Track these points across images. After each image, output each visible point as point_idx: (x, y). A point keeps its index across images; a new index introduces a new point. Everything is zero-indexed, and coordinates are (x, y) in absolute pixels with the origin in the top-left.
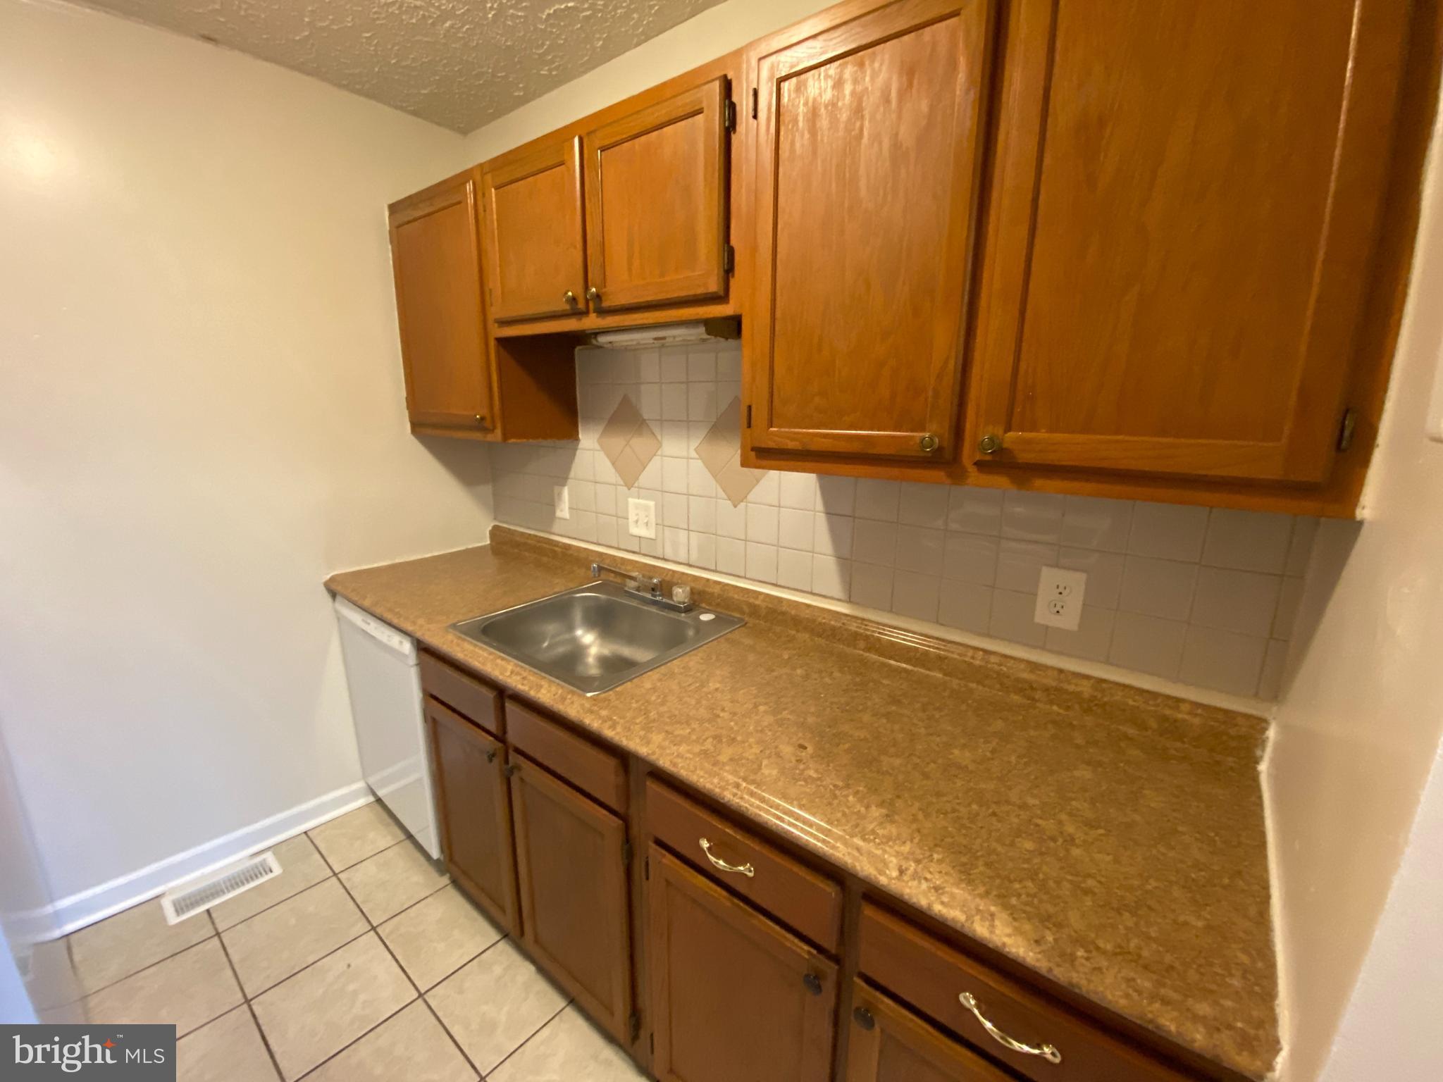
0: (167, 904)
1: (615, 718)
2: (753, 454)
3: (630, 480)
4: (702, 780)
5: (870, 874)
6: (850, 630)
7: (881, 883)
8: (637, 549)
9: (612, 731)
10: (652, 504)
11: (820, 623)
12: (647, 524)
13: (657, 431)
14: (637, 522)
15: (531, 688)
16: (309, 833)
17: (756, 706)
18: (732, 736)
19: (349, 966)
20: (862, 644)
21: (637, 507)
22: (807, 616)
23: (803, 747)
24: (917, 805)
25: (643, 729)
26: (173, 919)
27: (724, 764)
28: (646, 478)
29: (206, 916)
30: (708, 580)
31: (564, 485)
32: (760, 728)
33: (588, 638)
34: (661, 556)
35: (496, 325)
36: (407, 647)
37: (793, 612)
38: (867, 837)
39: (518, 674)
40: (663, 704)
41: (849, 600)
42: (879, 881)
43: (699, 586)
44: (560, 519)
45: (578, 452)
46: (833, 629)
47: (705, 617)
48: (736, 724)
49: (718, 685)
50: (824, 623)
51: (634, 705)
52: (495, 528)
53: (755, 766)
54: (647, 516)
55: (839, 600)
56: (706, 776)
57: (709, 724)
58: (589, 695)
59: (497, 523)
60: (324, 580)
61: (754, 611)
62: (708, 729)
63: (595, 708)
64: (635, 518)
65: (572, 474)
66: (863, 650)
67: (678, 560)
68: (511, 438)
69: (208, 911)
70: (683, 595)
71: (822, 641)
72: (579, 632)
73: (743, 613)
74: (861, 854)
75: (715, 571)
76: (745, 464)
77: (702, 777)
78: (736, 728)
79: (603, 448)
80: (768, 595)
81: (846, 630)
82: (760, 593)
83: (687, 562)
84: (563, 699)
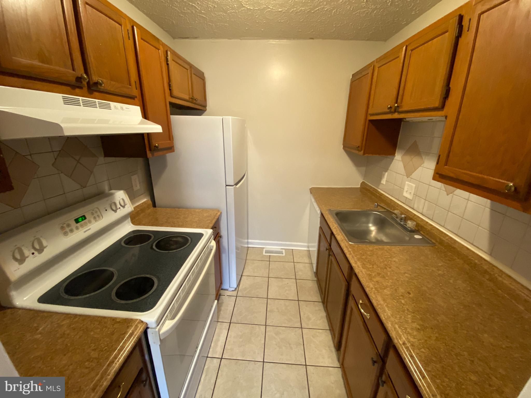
0: (264, 250)
1: (352, 252)
2: (438, 176)
3: (408, 174)
4: (363, 281)
5: (393, 337)
6: (484, 268)
7: (395, 341)
8: (404, 202)
9: (349, 255)
10: (414, 185)
11: (470, 259)
12: (410, 193)
13: (424, 157)
14: (407, 191)
15: (337, 234)
16: (293, 250)
17: (405, 273)
18: (385, 276)
19: (288, 283)
20: (487, 277)
21: (408, 185)
22: (465, 253)
23: (409, 293)
24: (437, 335)
25: (357, 259)
26: (264, 254)
27: (373, 281)
28: (414, 175)
29: (269, 256)
30: (427, 222)
31: (386, 172)
32: (398, 279)
33: (373, 228)
34: (412, 207)
35: (369, 115)
36: (319, 212)
37: (459, 249)
38: (401, 327)
39: (336, 229)
40: (370, 256)
41: (490, 254)
42: (394, 341)
43: (421, 223)
44: (382, 184)
45: (394, 160)
46: (475, 264)
47: (417, 237)
48: (390, 274)
49: (397, 260)
50: (472, 260)
51: (360, 252)
52: (363, 182)
53: (383, 288)
54: (411, 190)
55: (485, 252)
56: (365, 281)
57: (380, 269)
58: (350, 243)
59: (364, 181)
60: (310, 188)
61: (441, 242)
62: (379, 270)
63: (348, 247)
64: (407, 190)
65: (390, 169)
66: (487, 279)
67: (419, 211)
68: (366, 154)
69: (270, 255)
70: (411, 225)
71: (466, 266)
72: (370, 225)
73: (437, 241)
74: (395, 330)
75: (432, 220)
76: (434, 179)
77: (364, 281)
78: (389, 275)
79: (402, 161)
80: (451, 238)
81: (481, 267)
82: (448, 235)
83: (421, 213)
84: (342, 241)
